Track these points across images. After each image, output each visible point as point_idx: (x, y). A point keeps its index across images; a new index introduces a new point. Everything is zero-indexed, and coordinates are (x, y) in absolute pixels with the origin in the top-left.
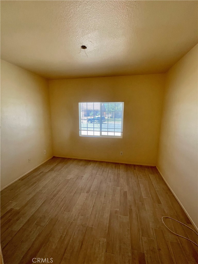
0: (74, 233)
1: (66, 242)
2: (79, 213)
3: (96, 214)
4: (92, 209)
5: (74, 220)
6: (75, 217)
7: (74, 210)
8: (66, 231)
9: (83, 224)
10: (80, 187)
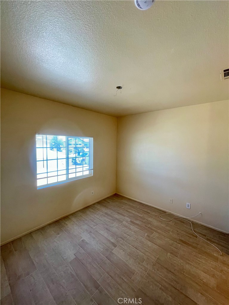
0: (159, 275)
1: (167, 286)
2: (139, 264)
3: (145, 250)
4: (138, 251)
5: (146, 272)
6: (143, 269)
7: (133, 268)
8: (156, 283)
9: (152, 264)
10: (102, 250)
